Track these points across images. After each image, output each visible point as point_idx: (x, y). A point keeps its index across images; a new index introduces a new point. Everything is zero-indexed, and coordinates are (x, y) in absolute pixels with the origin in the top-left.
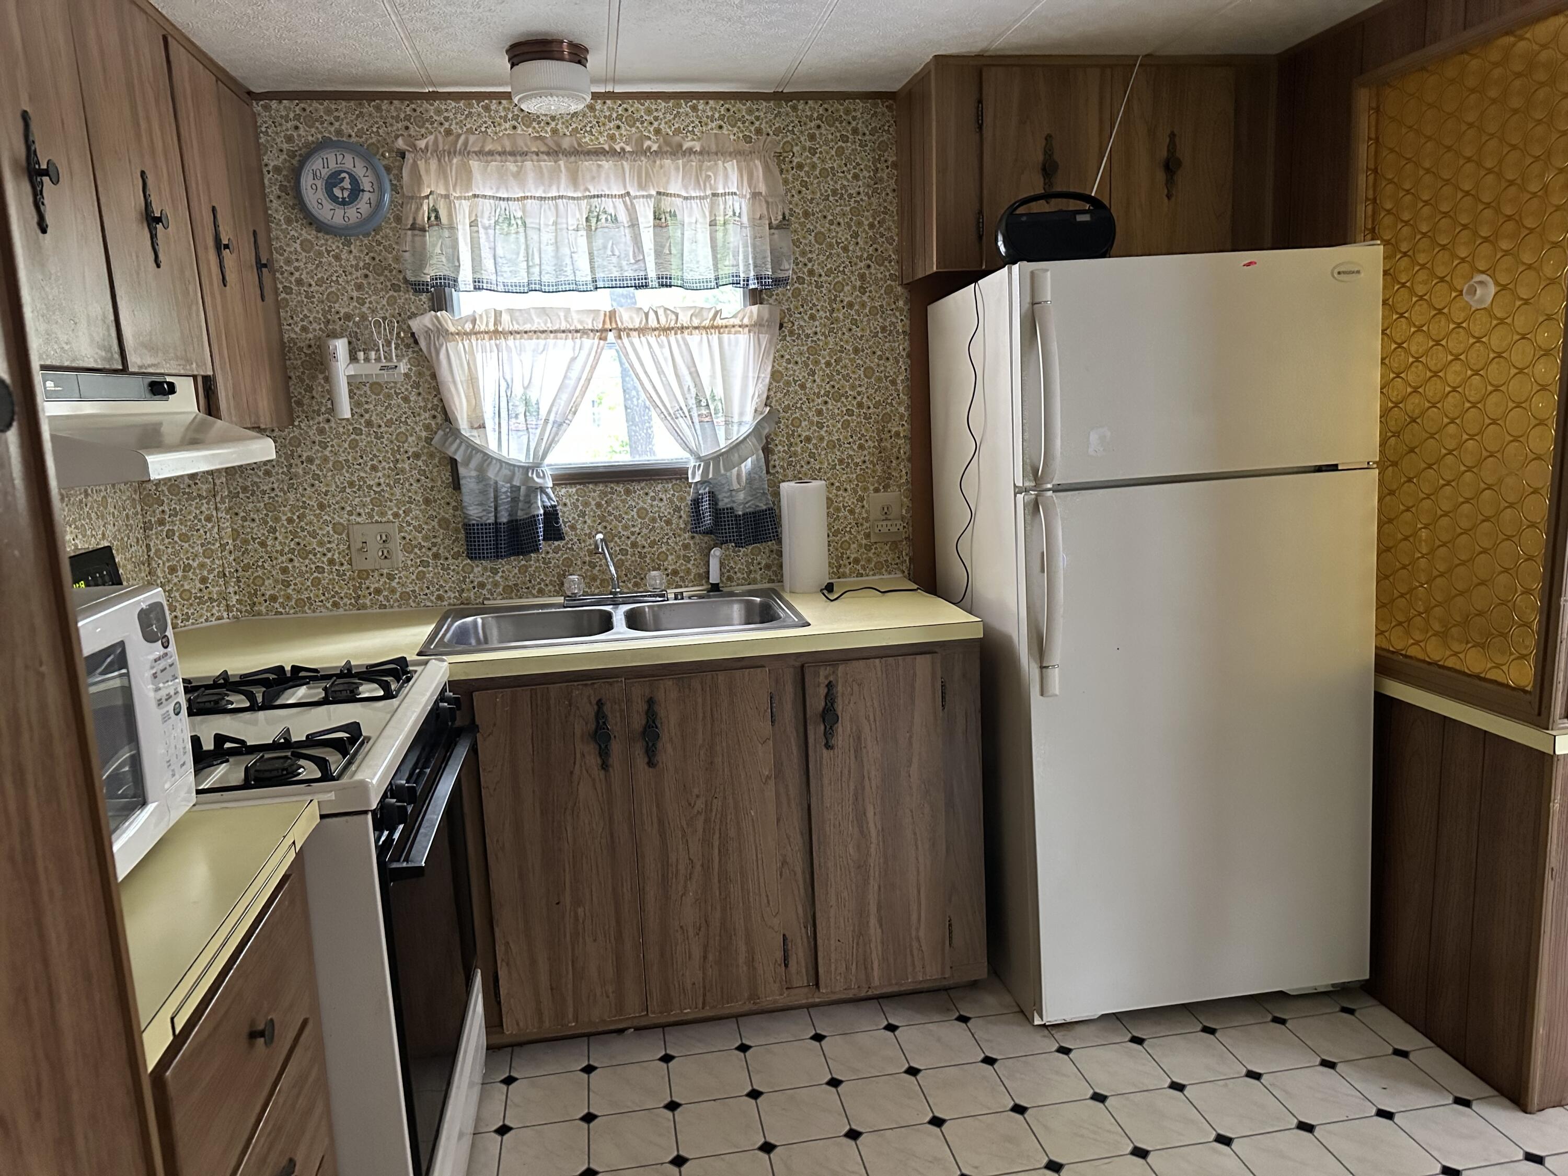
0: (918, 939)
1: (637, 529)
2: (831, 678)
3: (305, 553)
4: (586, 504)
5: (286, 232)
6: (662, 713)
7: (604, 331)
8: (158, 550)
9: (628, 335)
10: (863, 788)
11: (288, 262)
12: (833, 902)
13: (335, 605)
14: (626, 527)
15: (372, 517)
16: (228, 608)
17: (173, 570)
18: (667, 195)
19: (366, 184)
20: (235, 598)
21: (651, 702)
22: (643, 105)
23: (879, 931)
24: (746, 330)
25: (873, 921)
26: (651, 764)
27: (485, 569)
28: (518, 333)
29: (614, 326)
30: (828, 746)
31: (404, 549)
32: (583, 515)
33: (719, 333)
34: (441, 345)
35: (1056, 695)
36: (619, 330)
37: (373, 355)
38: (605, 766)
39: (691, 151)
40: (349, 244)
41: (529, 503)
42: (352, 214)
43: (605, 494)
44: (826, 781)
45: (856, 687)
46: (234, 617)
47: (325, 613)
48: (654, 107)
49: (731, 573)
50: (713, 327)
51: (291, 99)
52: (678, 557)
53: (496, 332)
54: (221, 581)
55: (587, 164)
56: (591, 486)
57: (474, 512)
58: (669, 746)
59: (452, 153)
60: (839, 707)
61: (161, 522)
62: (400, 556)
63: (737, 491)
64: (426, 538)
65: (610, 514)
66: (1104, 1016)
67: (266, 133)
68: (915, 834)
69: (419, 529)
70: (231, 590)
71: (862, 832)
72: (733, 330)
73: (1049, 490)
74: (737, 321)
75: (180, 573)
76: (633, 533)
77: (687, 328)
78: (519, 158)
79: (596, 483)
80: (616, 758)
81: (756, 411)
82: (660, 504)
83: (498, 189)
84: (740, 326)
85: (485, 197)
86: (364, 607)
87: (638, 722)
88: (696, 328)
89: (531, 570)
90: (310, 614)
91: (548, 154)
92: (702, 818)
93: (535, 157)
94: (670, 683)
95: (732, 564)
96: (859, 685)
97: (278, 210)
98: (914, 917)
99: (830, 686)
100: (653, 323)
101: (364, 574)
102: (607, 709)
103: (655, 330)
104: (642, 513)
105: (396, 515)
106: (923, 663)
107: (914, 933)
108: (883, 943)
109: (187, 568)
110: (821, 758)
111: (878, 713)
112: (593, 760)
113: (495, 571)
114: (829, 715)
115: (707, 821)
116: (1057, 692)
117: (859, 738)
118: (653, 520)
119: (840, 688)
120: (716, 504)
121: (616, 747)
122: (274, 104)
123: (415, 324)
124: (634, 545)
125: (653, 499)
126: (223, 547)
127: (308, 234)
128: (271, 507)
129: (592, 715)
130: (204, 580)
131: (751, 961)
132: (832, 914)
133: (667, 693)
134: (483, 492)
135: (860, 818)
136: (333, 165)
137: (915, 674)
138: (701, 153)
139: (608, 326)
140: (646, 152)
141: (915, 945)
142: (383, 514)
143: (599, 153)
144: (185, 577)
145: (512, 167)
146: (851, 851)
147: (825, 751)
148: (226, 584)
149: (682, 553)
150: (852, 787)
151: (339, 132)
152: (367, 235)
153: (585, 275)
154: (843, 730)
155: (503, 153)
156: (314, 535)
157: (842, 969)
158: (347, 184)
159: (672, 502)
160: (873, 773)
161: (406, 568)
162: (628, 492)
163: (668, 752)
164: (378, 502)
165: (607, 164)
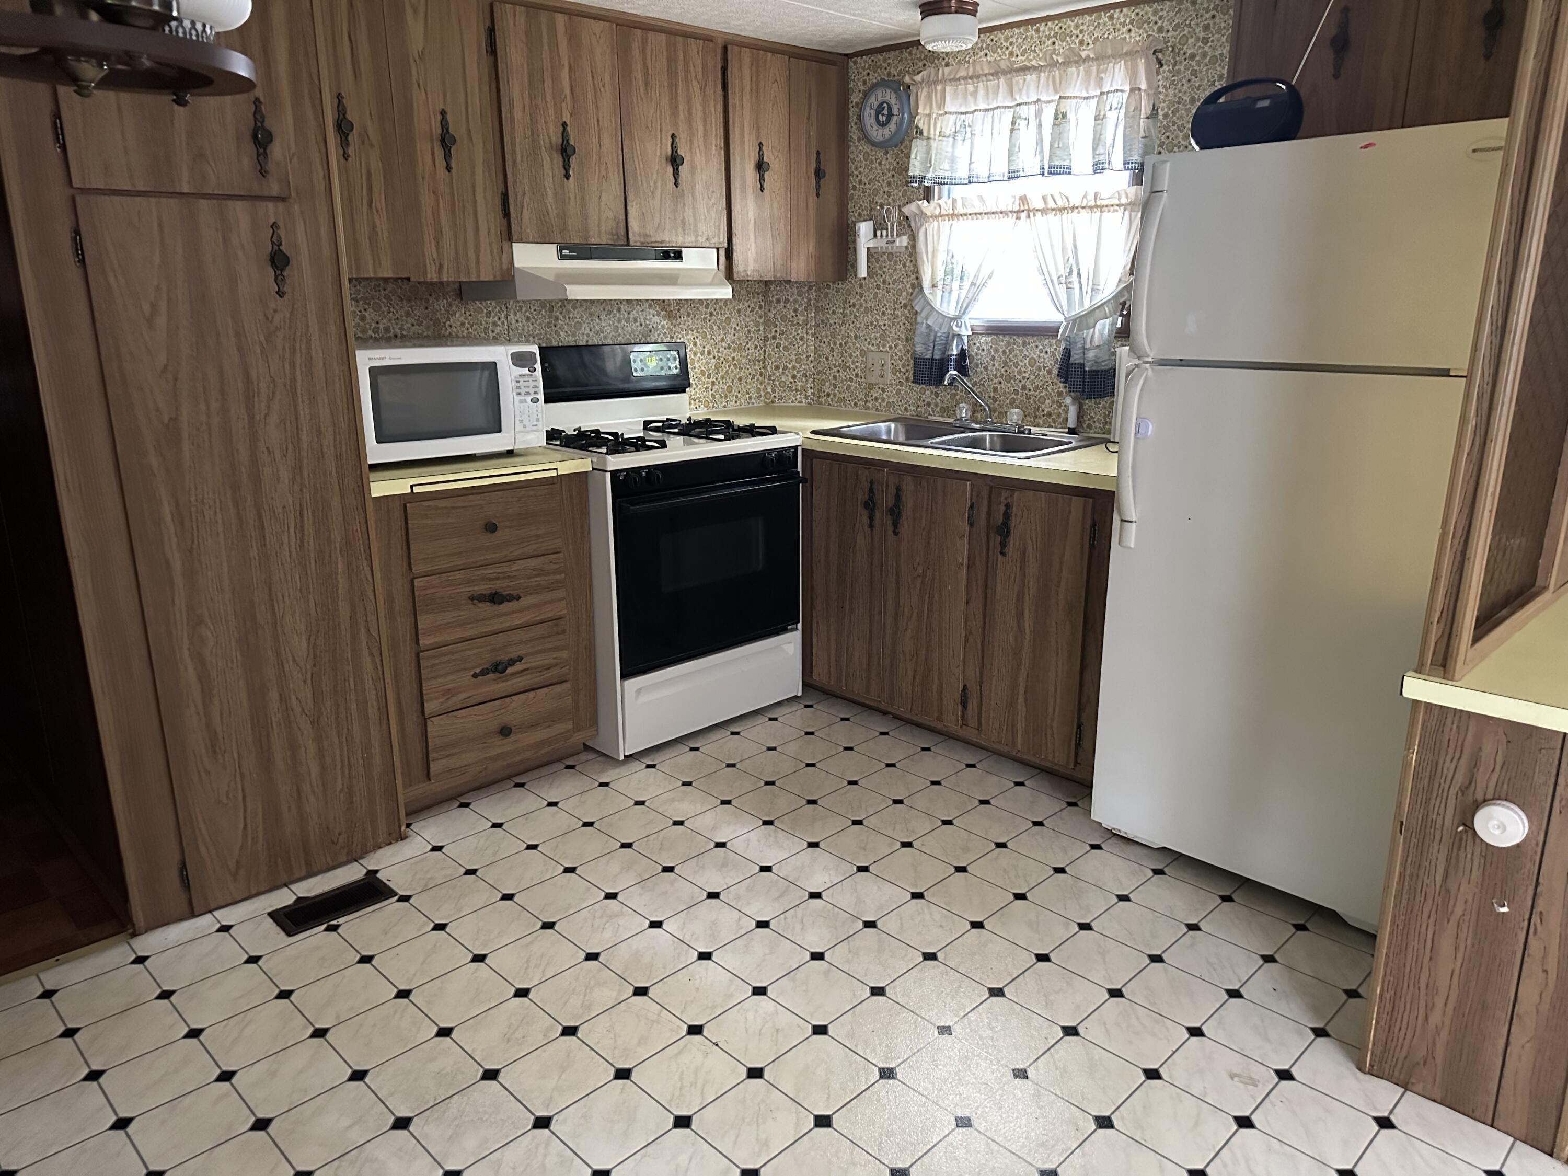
0: (1052, 727)
1: (1027, 375)
2: (1009, 500)
3: (846, 367)
4: (996, 351)
5: (857, 147)
6: (904, 499)
7: (1018, 212)
8: (770, 354)
9: (1034, 215)
10: (1023, 594)
11: (856, 168)
12: (995, 673)
13: (855, 404)
14: (1020, 373)
15: (879, 347)
16: (806, 397)
17: (777, 368)
18: (1068, 98)
19: (895, 111)
20: (810, 391)
21: (898, 489)
22: (1073, 21)
23: (1024, 709)
24: (1122, 208)
25: (1021, 700)
26: (896, 533)
27: (932, 392)
28: (965, 215)
29: (1026, 207)
30: (1003, 554)
31: (892, 372)
32: (993, 359)
33: (1102, 212)
34: (922, 225)
35: (1130, 548)
36: (1029, 211)
37: (884, 232)
38: (871, 526)
39: (1088, 58)
40: (886, 153)
41: (947, 346)
42: (887, 132)
43: (1009, 343)
44: (999, 581)
45: (1025, 512)
46: (809, 403)
47: (851, 409)
48: (1080, 22)
49: (1091, 422)
50: (1097, 206)
51: (867, 55)
52: (1053, 402)
53: (953, 215)
54: (804, 379)
55: (1018, 79)
56: (1001, 337)
57: (919, 349)
58: (905, 523)
59: (936, 82)
60: (1013, 522)
61: (774, 338)
62: (889, 377)
63: (1089, 349)
64: (903, 366)
65: (1011, 360)
66: (1164, 849)
67: (854, 80)
68: (1057, 642)
69: (901, 359)
70: (809, 385)
71: (1019, 626)
72: (1112, 209)
73: (1147, 362)
74: (1116, 201)
75: (781, 371)
76: (1024, 378)
77: (1077, 208)
78: (975, 80)
79: (1004, 335)
80: (877, 523)
81: (1120, 280)
82: (1046, 356)
83: (961, 106)
84: (1117, 205)
85: (950, 113)
86: (868, 408)
87: (891, 502)
88: (1083, 208)
89: (958, 397)
90: (843, 408)
91: (992, 74)
92: (920, 580)
93: (984, 79)
94: (910, 478)
95: (1093, 414)
96: (1028, 510)
97: (854, 133)
98: (1050, 710)
99: (1008, 506)
100: (1051, 205)
101: (871, 386)
102: (875, 486)
103: (1053, 210)
104: (1032, 362)
105: (891, 347)
106: (1077, 502)
107: (1049, 722)
108: (1026, 720)
109: (786, 368)
110: (997, 560)
111: (1039, 536)
112: (865, 520)
113: (937, 395)
114: (1004, 530)
115: (923, 583)
116: (1132, 546)
117: (1024, 553)
118: (1039, 369)
119: (1014, 509)
120: (1069, 358)
121: (878, 515)
122: (859, 59)
123: (906, 210)
124: (1024, 387)
125: (1041, 351)
126: (808, 357)
127: (867, 148)
128: (833, 335)
129: (867, 490)
130: (794, 377)
131: (940, 693)
132: (994, 681)
133: (908, 484)
134: (928, 335)
135: (1020, 615)
136: (880, 99)
137: (1070, 512)
138: (1097, 59)
139: (1022, 208)
140: (1055, 64)
141: (1049, 731)
142: (884, 346)
143: (1025, 69)
144: (783, 373)
145: (971, 88)
146: (1011, 639)
147: (1000, 556)
148: (807, 381)
149: (1056, 398)
150: (1016, 591)
151: (889, 74)
152: (896, 146)
153: (1001, 168)
154: (1014, 542)
155: (965, 78)
156: (851, 356)
157: (997, 725)
158: (885, 112)
159: (1054, 355)
160: (1031, 584)
161: (891, 385)
162: (1024, 344)
163: (905, 527)
164: (883, 337)
165: (1031, 78)
